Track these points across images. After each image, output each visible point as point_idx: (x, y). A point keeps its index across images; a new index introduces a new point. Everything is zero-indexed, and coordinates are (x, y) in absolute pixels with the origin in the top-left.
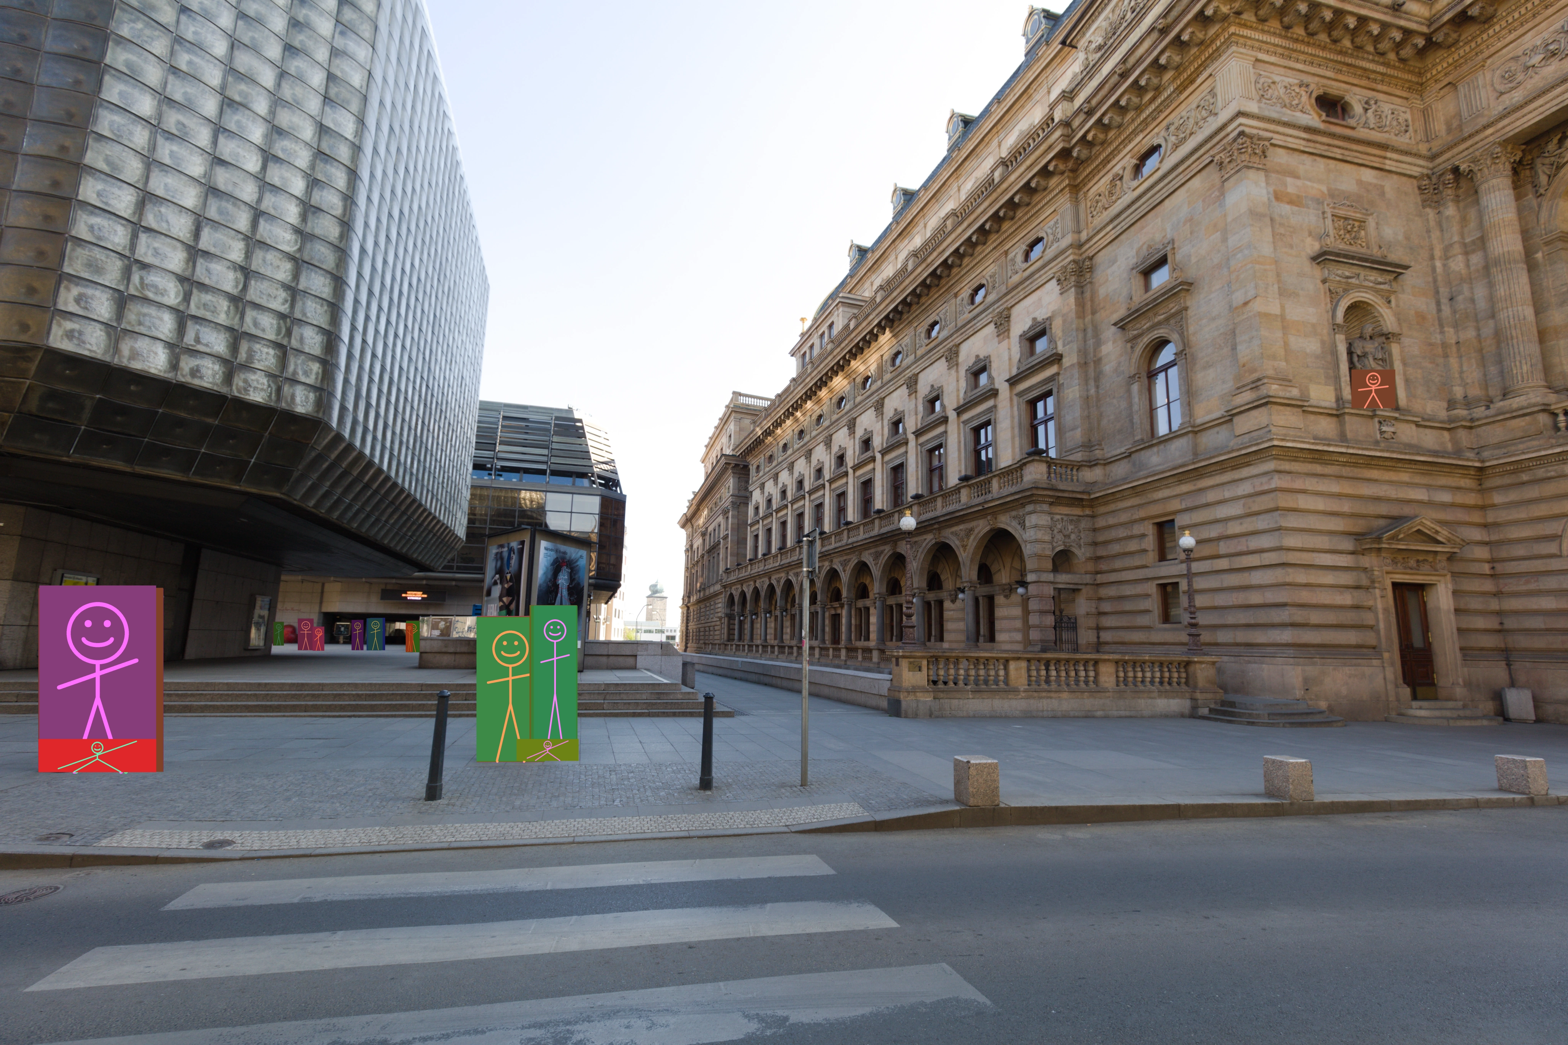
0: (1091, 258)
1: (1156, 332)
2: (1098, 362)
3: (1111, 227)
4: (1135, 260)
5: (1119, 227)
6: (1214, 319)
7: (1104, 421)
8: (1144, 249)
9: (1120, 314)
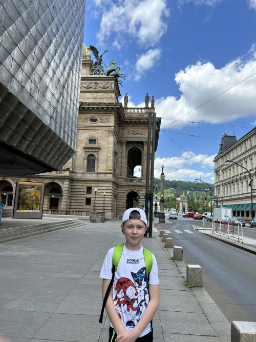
1: (92, 153)
3: (84, 127)
4: (88, 137)
6: (104, 156)
7: (76, 164)
8: (91, 136)
9: (84, 145)
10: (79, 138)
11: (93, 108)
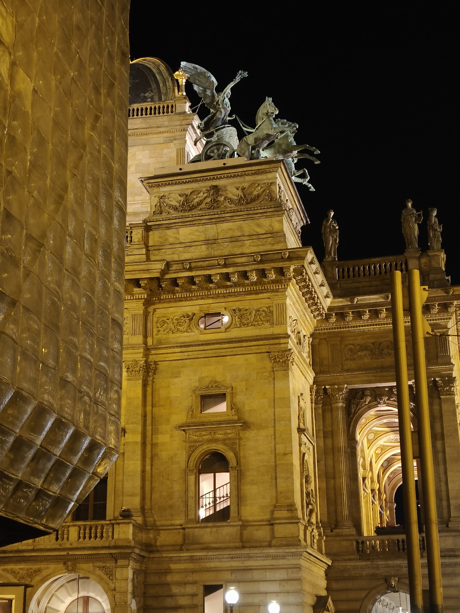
0: (155, 363)
1: (214, 445)
2: (153, 445)
3: (179, 350)
4: (197, 384)
5: (186, 354)
6: (260, 454)
7: (155, 496)
8: (206, 382)
9: (180, 418)
10: (163, 393)
11: (209, 279)
